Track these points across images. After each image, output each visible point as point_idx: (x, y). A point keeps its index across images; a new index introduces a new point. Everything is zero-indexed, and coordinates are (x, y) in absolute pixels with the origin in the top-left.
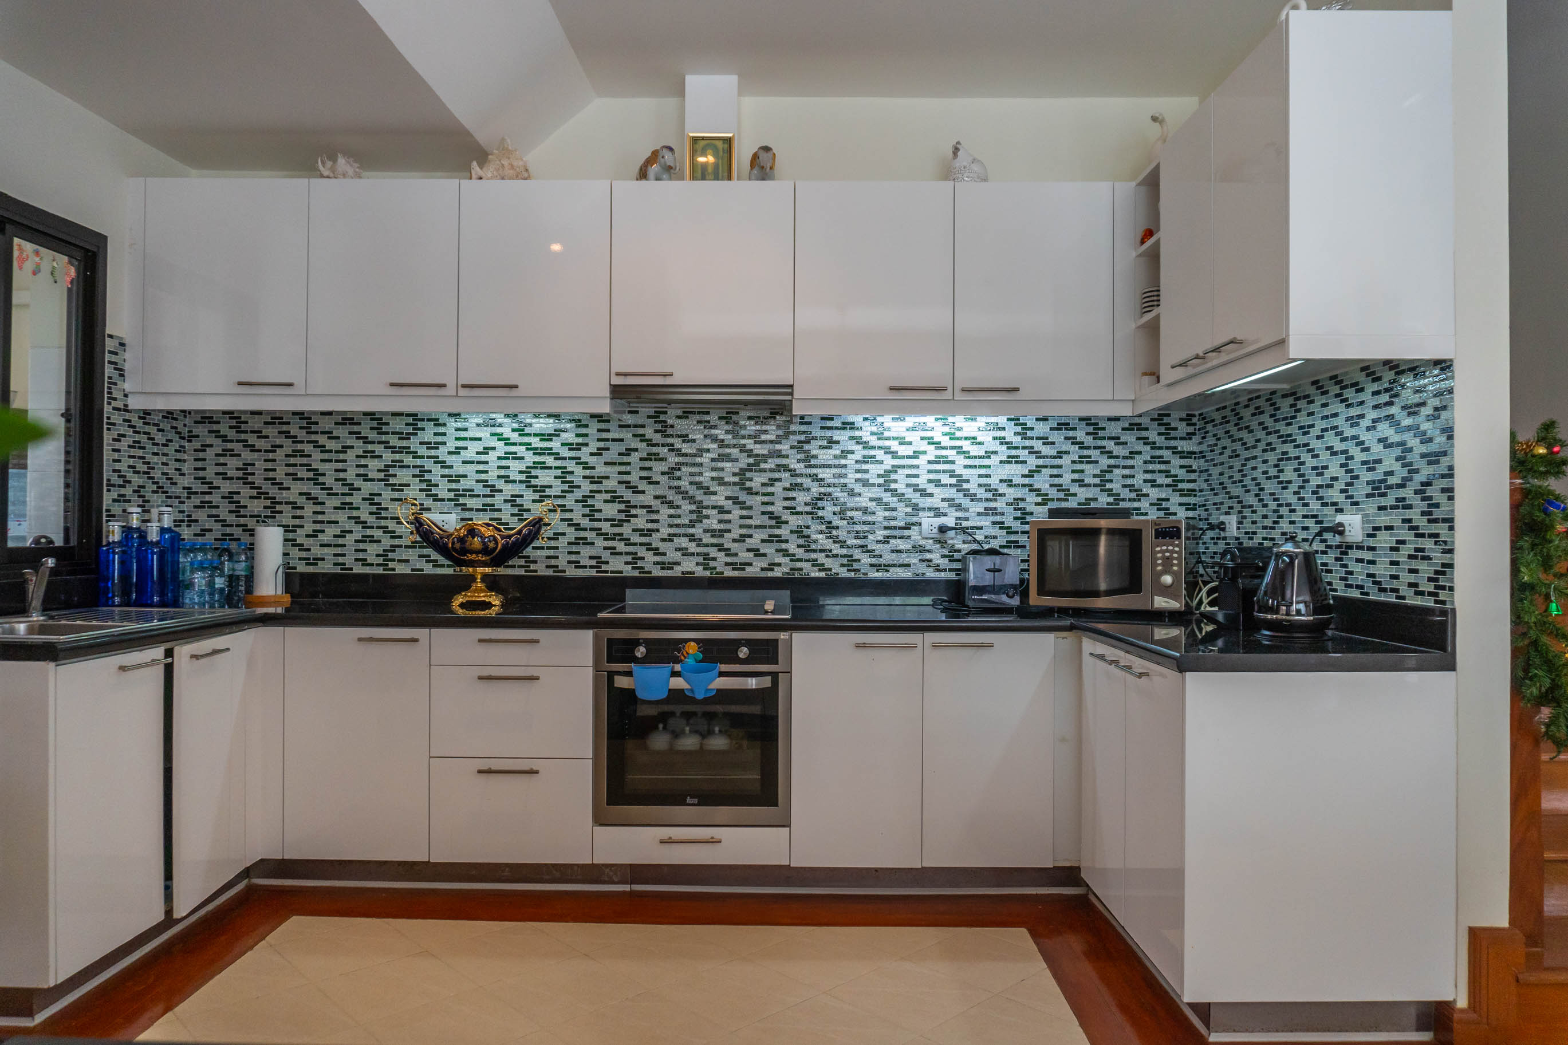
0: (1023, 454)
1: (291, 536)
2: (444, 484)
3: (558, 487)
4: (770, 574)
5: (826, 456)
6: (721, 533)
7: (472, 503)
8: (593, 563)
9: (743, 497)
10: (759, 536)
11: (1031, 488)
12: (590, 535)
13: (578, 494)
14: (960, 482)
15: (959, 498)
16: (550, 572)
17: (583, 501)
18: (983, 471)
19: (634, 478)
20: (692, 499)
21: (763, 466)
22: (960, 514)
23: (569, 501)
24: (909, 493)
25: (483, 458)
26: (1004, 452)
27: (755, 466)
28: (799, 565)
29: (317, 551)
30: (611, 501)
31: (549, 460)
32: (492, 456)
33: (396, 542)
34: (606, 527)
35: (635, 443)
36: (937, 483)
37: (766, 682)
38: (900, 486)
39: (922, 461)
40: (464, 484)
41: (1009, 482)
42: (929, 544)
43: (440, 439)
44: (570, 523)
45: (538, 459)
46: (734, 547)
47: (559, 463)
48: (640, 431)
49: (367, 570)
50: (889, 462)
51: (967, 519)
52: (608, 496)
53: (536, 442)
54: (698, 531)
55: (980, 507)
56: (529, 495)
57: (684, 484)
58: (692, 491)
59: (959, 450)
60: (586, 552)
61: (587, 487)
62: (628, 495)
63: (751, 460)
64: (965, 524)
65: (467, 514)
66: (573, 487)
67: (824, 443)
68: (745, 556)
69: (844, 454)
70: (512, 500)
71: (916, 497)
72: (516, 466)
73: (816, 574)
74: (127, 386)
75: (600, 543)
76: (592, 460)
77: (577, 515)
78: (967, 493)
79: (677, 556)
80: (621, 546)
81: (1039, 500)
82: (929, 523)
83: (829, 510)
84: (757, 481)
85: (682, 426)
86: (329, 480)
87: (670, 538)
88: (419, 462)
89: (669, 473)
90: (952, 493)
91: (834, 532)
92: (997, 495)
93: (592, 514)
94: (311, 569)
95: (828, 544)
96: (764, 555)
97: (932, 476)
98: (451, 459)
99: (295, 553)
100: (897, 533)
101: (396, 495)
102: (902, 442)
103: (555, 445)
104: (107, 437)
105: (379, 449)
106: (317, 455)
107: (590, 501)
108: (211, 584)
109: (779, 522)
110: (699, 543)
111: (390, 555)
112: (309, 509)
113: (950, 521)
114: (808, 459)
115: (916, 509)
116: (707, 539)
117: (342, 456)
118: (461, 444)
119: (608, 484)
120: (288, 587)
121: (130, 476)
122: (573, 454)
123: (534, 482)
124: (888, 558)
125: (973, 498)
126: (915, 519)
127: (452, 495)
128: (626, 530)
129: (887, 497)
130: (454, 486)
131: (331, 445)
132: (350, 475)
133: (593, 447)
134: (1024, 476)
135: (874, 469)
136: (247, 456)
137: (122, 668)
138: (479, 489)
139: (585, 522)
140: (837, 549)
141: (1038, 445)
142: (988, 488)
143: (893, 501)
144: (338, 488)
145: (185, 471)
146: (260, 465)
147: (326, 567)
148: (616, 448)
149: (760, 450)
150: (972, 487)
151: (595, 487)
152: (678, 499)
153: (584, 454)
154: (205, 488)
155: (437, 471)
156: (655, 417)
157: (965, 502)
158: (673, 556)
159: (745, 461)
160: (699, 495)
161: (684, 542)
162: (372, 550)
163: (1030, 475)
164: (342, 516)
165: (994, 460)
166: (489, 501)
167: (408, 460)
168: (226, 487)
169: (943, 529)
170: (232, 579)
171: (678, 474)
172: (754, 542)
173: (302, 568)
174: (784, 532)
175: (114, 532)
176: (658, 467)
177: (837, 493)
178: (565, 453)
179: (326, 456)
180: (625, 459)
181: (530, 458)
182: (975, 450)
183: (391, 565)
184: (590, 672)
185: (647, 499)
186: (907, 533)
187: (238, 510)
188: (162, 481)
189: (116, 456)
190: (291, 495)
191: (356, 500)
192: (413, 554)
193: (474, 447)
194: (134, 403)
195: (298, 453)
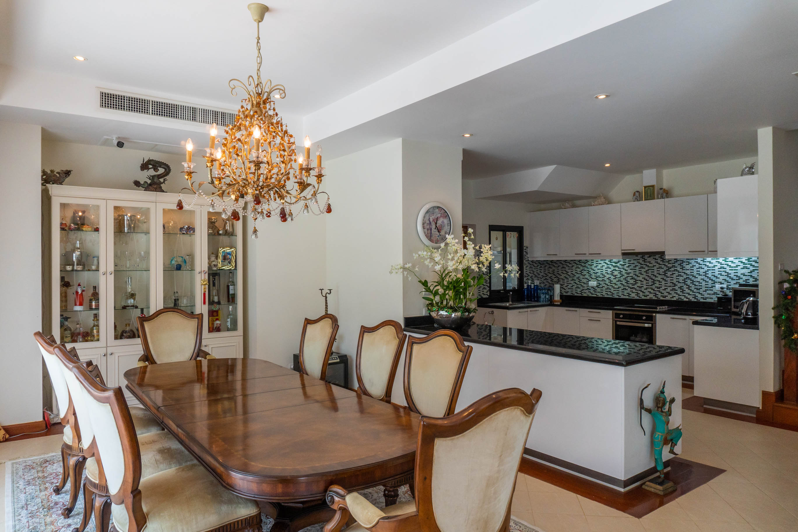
0: (748, 266)
1: (562, 286)
2: (594, 275)
3: (619, 275)
4: (672, 299)
5: (688, 267)
6: (659, 288)
7: (599, 279)
8: (628, 294)
9: (665, 278)
10: (669, 289)
11: (751, 276)
12: (627, 288)
13: (624, 277)
14: (728, 274)
15: (728, 279)
16: (617, 297)
17: (625, 279)
18: (735, 271)
19: (637, 273)
20: (652, 279)
21: (670, 270)
22: (728, 284)
23: (622, 279)
24: (712, 277)
25: (602, 268)
26: (742, 265)
27: (668, 270)
28: (680, 297)
29: (567, 290)
30: (632, 279)
31: (617, 269)
32: (604, 268)
33: (584, 288)
34: (630, 286)
35: (638, 264)
36: (721, 274)
37: (650, 325)
38: (710, 275)
39: (716, 268)
40: (598, 274)
41: (744, 275)
42: (718, 292)
43: (593, 264)
44: (622, 284)
45: (614, 268)
46: (663, 291)
47: (619, 269)
48: (638, 261)
49: (578, 295)
50: (706, 268)
51: (730, 285)
52: (631, 278)
53: (614, 264)
54: (653, 287)
55: (735, 282)
56: (613, 277)
57: (650, 275)
58: (652, 276)
59: (728, 265)
60: (626, 292)
61: (626, 275)
62: (636, 277)
63: (667, 268)
64: (729, 287)
65: (599, 282)
66: (623, 275)
67: (687, 263)
68: (666, 294)
69: (693, 266)
70: (608, 279)
71: (714, 279)
72: (609, 270)
73: (685, 299)
74: (528, 256)
75: (629, 290)
76: (627, 268)
77: (624, 282)
78: (730, 278)
79: (648, 293)
80: (634, 291)
81: (754, 280)
82: (718, 286)
83: (689, 282)
84: (669, 274)
85: (649, 259)
86: (569, 274)
87: (646, 289)
88: (588, 269)
89: (646, 272)
90: (725, 277)
91: (690, 288)
92: (740, 278)
93: (627, 282)
94: (566, 294)
95: (689, 291)
96: (671, 294)
97: (720, 273)
98: (595, 269)
99: (563, 290)
100: (709, 289)
101: (583, 277)
102: (710, 262)
103: (618, 265)
104: (524, 267)
105: (579, 266)
106: (567, 268)
107: (627, 279)
108: (545, 297)
109: (675, 285)
110: (654, 290)
111: (582, 291)
112: (566, 280)
113: (725, 286)
114: (682, 268)
115: (715, 282)
116: (656, 289)
117: (572, 268)
118: (597, 265)
119: (631, 275)
120: (561, 298)
121: (529, 274)
122: (622, 267)
123: (613, 274)
124: (706, 296)
125: (732, 279)
126: (713, 285)
127: (595, 277)
128: (635, 286)
129: (706, 279)
130: (596, 275)
131: (570, 265)
132: (574, 272)
133: (627, 265)
134: (748, 273)
135: (702, 271)
136: (554, 268)
137: (519, 312)
138: (601, 276)
139: (625, 284)
140: (691, 293)
141: (753, 263)
142: (737, 276)
143: (708, 280)
144: (572, 276)
145: (542, 272)
146: (556, 270)
147: (569, 294)
148: (633, 265)
149: (670, 265)
150: (732, 276)
151: (628, 275)
152: (648, 279)
153: (625, 267)
154: (546, 276)
155: (592, 271)
156: (642, 257)
157: (730, 280)
158: (647, 293)
159: (665, 268)
160: (654, 278)
161: (650, 290)
162: (579, 290)
163: (751, 272)
164: (572, 282)
165: (739, 268)
166: (603, 279)
167: (586, 269)
168: (550, 275)
169: (722, 288)
170: (551, 296)
171: (648, 272)
172: (668, 290)
173: (565, 294)
174: (676, 288)
175: (525, 286)
176: (643, 270)
177: (691, 277)
178: (621, 267)
179: (569, 268)
180: (635, 268)
181: (613, 268)
182: (733, 265)
183: (583, 294)
184: (611, 320)
185: (641, 278)
186: (711, 289)
187: (552, 280)
188: (537, 274)
189: (526, 270)
190: (562, 277)
191: (575, 278)
192: (587, 291)
193: (600, 266)
194: (529, 259)
195: (563, 267)
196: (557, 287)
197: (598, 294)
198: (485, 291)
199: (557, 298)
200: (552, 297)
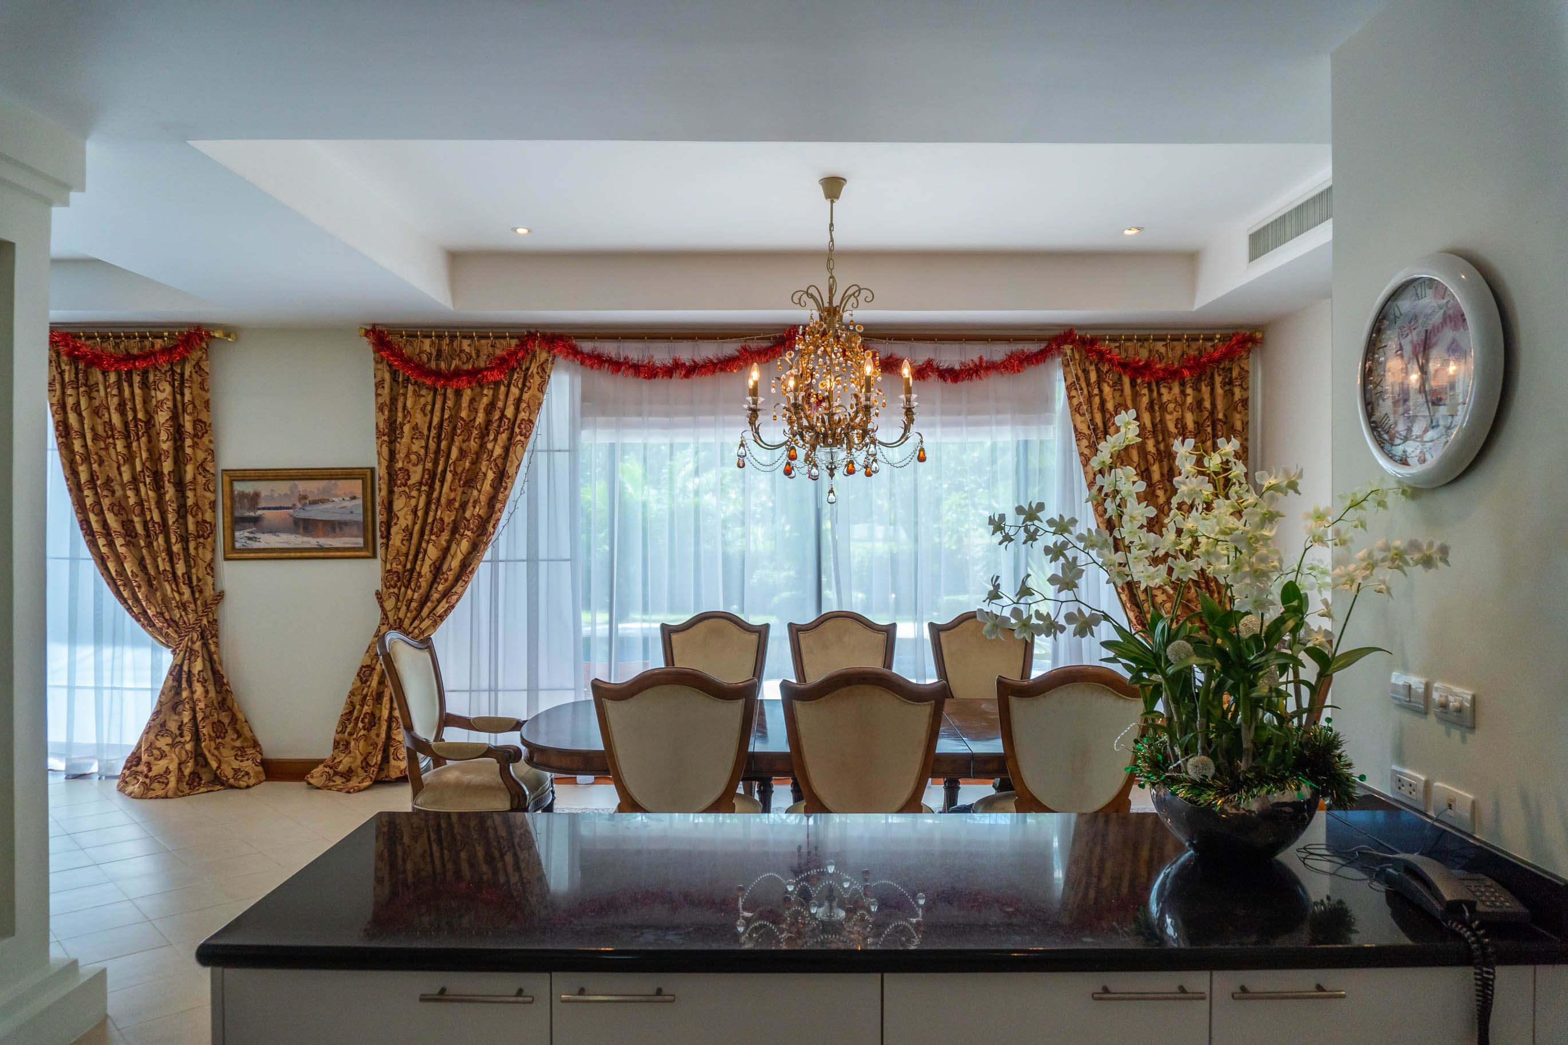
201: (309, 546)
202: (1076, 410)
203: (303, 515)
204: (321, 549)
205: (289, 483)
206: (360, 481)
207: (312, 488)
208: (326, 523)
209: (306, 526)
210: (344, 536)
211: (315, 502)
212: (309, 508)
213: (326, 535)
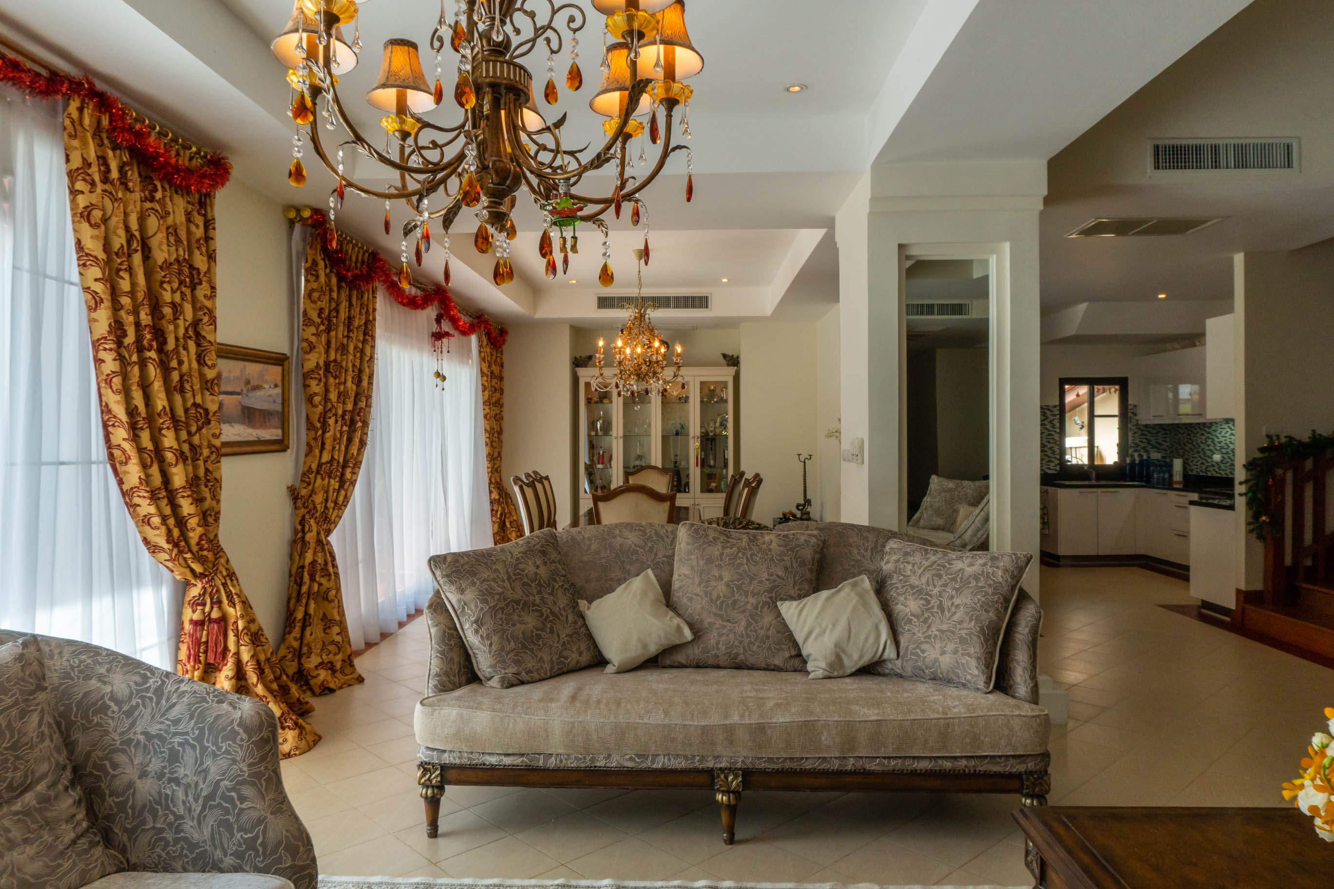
2: (1218, 445)
7: (1223, 451)
25: (1226, 434)
29: (1191, 467)
33: (1208, 465)
40: (1223, 444)
43: (1217, 429)
49: (1202, 474)
65: (1223, 455)
74: (1137, 418)
86: (1194, 442)
88: (1212, 437)
98: (1219, 436)
99: (1186, 468)
101: (1208, 448)
104: (1129, 433)
105: (1203, 432)
108: (1163, 476)
111: (1207, 469)
112: (1191, 452)
117: (1197, 435)
118: (1221, 430)
120: (1183, 479)
121: (1140, 443)
127: (1220, 448)
130: (1220, 445)
131: (1195, 430)
132: (1199, 441)
136: (1179, 435)
138: (1225, 446)
144: (1197, 446)
145: (1167, 440)
146: (1181, 438)
147: (1193, 473)
155: (1216, 440)
162: (1204, 467)
164: (1197, 454)
167: (1210, 436)
170: (1168, 475)
173: (1186, 473)
179: (1194, 435)
183: (1207, 472)
190: (1187, 448)
191: (1200, 450)
192: (1211, 469)
193: (1224, 431)
194: (1140, 423)
195: (1189, 435)
196: (1178, 465)
197: (1223, 473)
198: (1052, 465)
199: (1178, 477)
200: (1171, 476)
201: (252, 438)
202: (483, 359)
203: (249, 402)
204: (259, 442)
205: (239, 365)
206: (279, 369)
207: (253, 369)
208: (262, 412)
209: (249, 416)
210: (270, 428)
211: (256, 388)
212: (252, 394)
213: (261, 427)
